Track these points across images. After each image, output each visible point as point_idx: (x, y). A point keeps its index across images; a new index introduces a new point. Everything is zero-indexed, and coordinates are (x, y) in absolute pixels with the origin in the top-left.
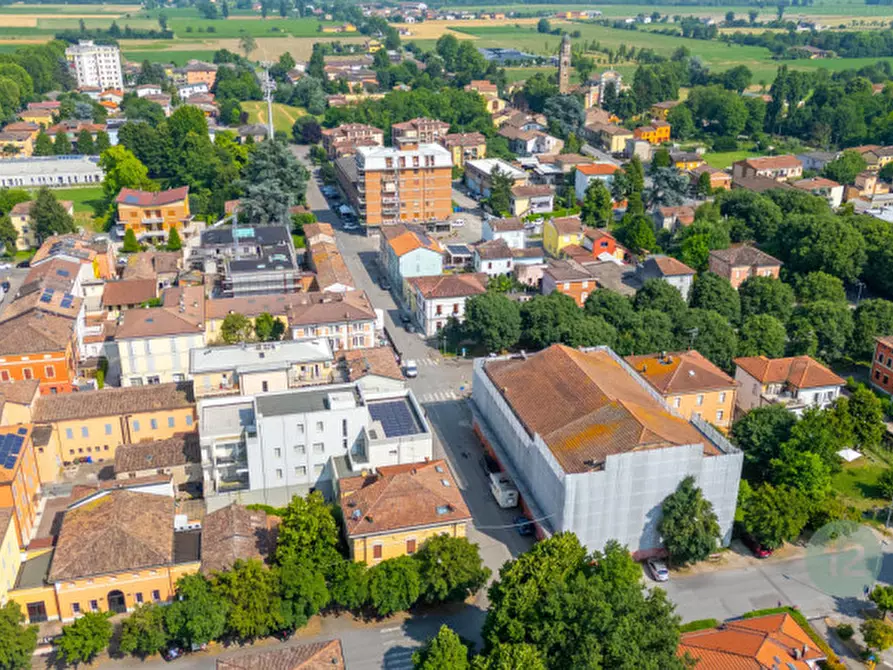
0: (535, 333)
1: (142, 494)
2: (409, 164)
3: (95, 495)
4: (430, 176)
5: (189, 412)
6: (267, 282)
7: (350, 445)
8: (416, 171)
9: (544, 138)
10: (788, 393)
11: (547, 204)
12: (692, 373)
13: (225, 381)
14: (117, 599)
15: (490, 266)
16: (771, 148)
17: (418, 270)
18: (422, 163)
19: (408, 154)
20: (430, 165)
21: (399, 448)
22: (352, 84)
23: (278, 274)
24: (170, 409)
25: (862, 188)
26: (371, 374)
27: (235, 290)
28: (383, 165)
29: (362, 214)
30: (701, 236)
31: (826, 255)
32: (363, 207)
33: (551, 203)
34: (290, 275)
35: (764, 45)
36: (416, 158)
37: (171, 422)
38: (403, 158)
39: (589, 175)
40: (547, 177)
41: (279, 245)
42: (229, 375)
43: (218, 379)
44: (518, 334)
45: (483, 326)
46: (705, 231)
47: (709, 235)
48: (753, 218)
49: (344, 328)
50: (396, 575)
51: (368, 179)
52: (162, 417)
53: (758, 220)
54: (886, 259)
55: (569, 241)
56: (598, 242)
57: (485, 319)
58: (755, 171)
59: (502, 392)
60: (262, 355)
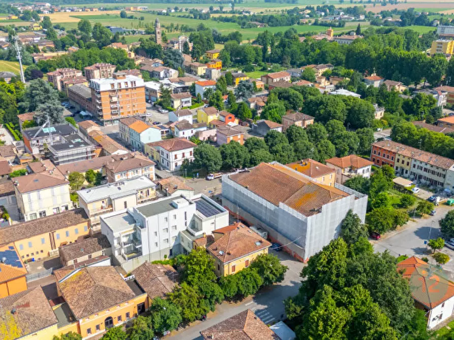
0: (229, 161)
1: (97, 267)
2: (123, 86)
3: (72, 273)
4: (134, 92)
5: (86, 224)
6: (77, 154)
7: (188, 224)
8: (127, 89)
9: (168, 70)
10: (353, 171)
11: (189, 101)
12: (317, 168)
13: (104, 205)
14: (109, 322)
15: (184, 133)
16: (269, 69)
17: (149, 139)
18: (130, 86)
19: (122, 81)
20: (134, 86)
21: (215, 221)
22: (41, 48)
23: (83, 149)
24: (75, 224)
25: (320, 83)
26: (179, 189)
27: (60, 160)
28: (110, 88)
29: (100, 114)
30: (275, 109)
31: (332, 112)
32: (101, 110)
33: (190, 101)
34: (89, 149)
35: (234, 22)
36: (126, 83)
37: (77, 231)
38: (120, 84)
39: (203, 86)
40: (178, 89)
41: (72, 134)
42: (106, 201)
43: (100, 204)
44: (221, 163)
45: (207, 161)
46: (276, 107)
47: (277, 109)
48: (291, 100)
49: (140, 171)
50: (248, 277)
51: (102, 96)
52: (71, 229)
53: (294, 100)
54: (355, 111)
55: (212, 118)
56: (227, 117)
57: (207, 157)
58: (273, 79)
59: (246, 188)
60: (119, 188)
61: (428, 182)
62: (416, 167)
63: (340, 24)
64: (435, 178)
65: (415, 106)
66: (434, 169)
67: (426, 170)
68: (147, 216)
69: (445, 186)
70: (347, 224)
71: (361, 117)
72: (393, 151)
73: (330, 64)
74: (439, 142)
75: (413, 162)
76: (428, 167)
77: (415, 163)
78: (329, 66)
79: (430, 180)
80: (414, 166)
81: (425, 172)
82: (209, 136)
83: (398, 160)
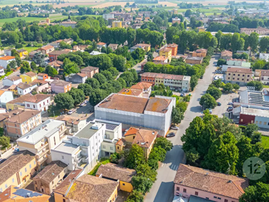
1: (80, 177)
3: (70, 186)
7: (104, 137)
10: (145, 90)
11: (3, 71)
13: (43, 143)
15: (25, 91)
16: (32, 45)
21: (118, 130)
24: (29, 162)
37: (30, 166)
42: (43, 140)
43: (40, 143)
45: (68, 103)
49: (33, 118)
53: (78, 60)
54: (117, 61)
55: (34, 78)
56: (44, 76)
57: (67, 100)
58: (45, 51)
59: (115, 109)
60: (46, 130)
61: (174, 89)
62: (167, 82)
63: (46, 16)
64: (177, 85)
65: (137, 55)
66: (176, 81)
67: (172, 83)
68: (89, 139)
69: (182, 88)
70: (175, 113)
71: (120, 64)
72: (153, 77)
73: (70, 39)
74: (170, 69)
75: (165, 80)
76: (173, 81)
77: (166, 80)
78: (71, 40)
79: (174, 87)
80: (166, 82)
81: (171, 84)
82: (42, 90)
83: (157, 81)
